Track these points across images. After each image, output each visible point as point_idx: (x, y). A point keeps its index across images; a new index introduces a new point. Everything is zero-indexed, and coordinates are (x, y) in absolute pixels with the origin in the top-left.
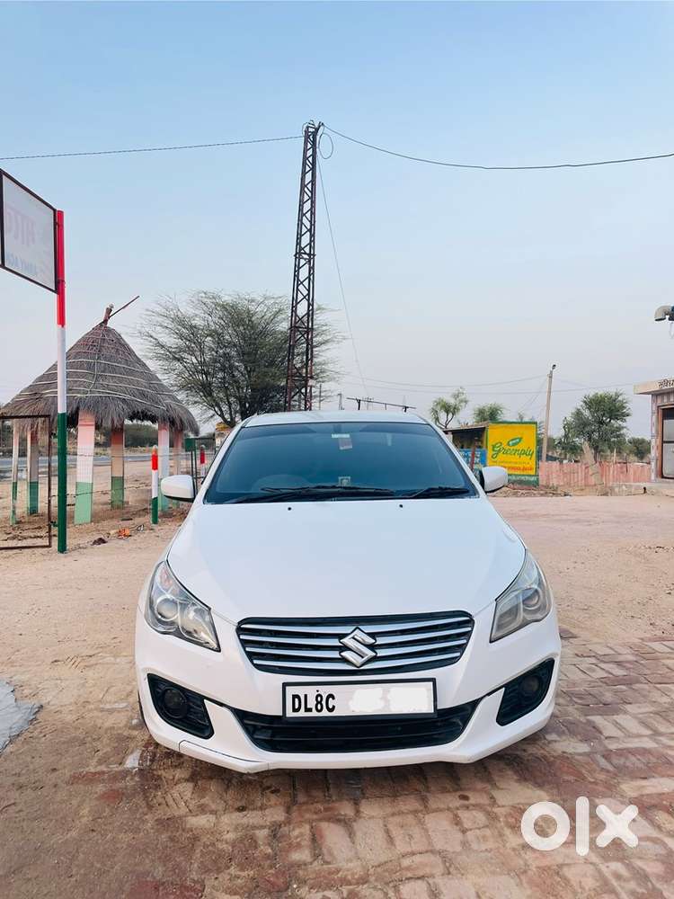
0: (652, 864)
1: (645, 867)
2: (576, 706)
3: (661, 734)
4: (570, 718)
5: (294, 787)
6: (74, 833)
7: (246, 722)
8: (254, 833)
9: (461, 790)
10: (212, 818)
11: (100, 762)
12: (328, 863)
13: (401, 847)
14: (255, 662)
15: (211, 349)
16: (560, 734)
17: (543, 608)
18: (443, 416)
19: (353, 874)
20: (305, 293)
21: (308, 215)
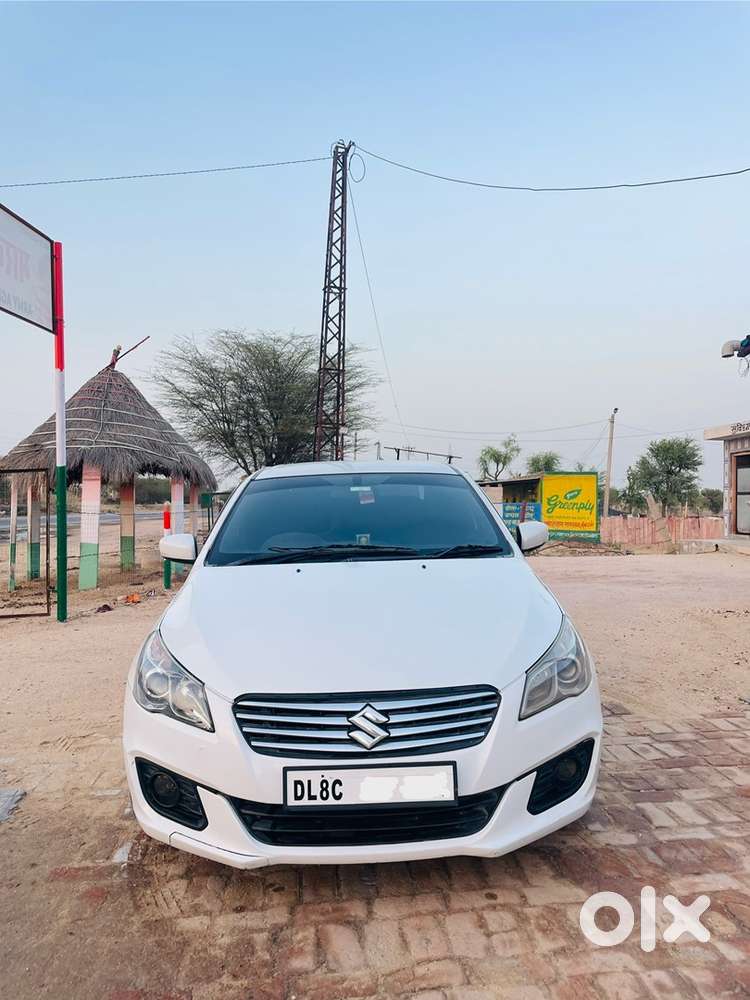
0: (700, 973)
1: (692, 977)
2: (625, 791)
3: (720, 824)
4: (617, 805)
5: (301, 884)
6: (50, 937)
7: (243, 811)
8: (253, 938)
9: (490, 887)
10: (206, 920)
11: (85, 857)
12: (333, 971)
13: (417, 952)
14: (253, 743)
15: (233, 394)
16: (604, 823)
17: (582, 682)
18: (492, 467)
19: (360, 984)
20: (336, 330)
21: (338, 245)
